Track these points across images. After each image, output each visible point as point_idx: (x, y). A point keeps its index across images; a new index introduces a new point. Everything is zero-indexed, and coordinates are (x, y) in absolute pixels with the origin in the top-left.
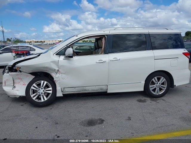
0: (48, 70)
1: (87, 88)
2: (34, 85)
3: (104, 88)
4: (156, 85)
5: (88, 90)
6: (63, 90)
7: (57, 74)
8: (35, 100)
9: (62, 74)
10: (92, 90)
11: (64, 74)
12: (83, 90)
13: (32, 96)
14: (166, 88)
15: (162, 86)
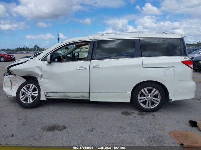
0: (34, 74)
1: (68, 94)
2: (24, 88)
3: (86, 95)
4: (146, 97)
5: (70, 97)
6: (46, 95)
7: (41, 78)
8: (23, 102)
9: (45, 79)
10: (74, 97)
11: (47, 79)
12: (65, 96)
13: (21, 97)
14: (159, 102)
15: (154, 99)
